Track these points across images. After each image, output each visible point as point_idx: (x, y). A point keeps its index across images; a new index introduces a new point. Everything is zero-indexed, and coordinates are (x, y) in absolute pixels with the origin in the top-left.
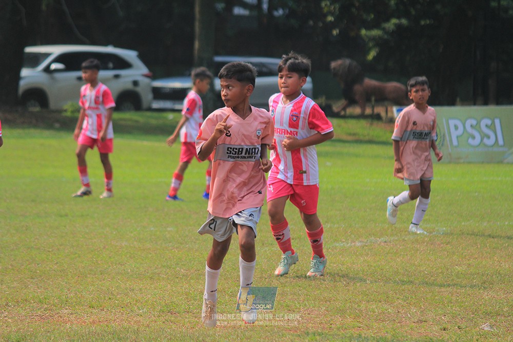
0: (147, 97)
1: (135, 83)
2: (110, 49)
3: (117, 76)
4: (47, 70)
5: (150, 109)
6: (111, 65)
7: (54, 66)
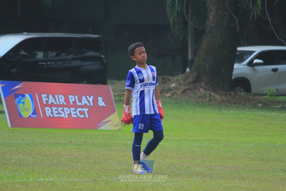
7: (256, 61)
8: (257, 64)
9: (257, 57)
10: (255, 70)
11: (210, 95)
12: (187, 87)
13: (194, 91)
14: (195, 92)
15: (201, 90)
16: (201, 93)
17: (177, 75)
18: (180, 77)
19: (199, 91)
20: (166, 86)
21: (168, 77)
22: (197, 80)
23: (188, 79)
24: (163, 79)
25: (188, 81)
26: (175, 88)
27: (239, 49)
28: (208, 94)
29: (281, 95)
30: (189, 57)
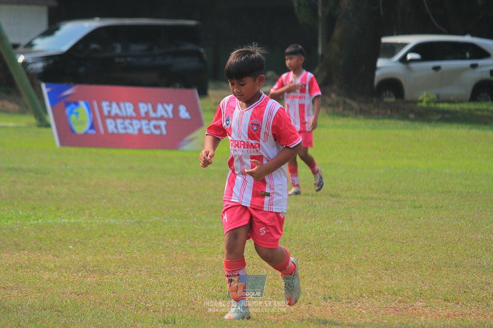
2: (467, 39)
3: (474, 66)
4: (403, 60)
6: (468, 55)
7: (410, 56)
8: (413, 61)
10: (409, 69)
11: (345, 102)
14: (325, 99)
15: (333, 95)
16: (333, 99)
22: (327, 83)
27: (386, 40)
28: (342, 101)
29: (444, 102)
30: (320, 51)
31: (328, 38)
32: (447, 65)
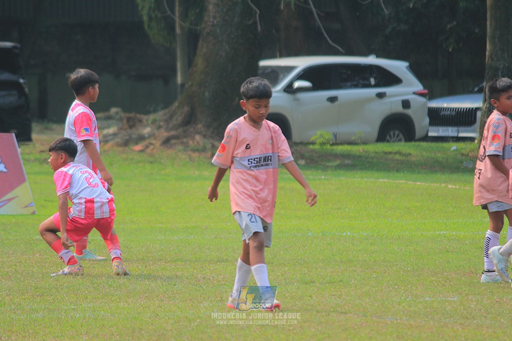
0: (421, 122)
1: (406, 104)
2: (372, 60)
3: (381, 96)
4: (289, 89)
5: (426, 138)
6: (373, 81)
7: (297, 84)
8: (301, 89)
9: (300, 77)
10: (297, 100)
11: (213, 146)
12: (173, 133)
13: (185, 140)
14: (187, 142)
15: (198, 137)
16: (198, 143)
17: (155, 111)
18: (160, 115)
19: (193, 139)
20: (135, 133)
21: (138, 116)
22: (189, 121)
23: (174, 119)
24: (129, 119)
25: (175, 123)
26: (151, 136)
27: (263, 63)
28: (210, 145)
29: (342, 144)
30: (179, 79)
31: (190, 63)
32: (345, 94)
